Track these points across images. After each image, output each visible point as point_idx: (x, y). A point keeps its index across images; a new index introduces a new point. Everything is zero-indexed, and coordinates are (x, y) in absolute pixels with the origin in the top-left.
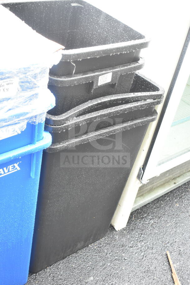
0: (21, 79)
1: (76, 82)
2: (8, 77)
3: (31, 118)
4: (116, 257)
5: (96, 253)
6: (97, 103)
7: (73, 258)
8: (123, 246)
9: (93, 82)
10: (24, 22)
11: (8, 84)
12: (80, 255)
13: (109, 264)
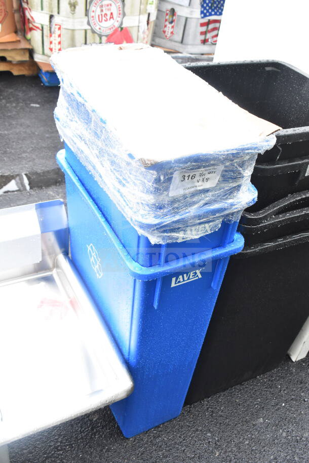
0: (226, 167)
1: (280, 171)
2: (213, 165)
3: (228, 215)
4: (293, 397)
5: (266, 388)
6: (300, 198)
7: (237, 391)
8: (301, 383)
9: (299, 172)
11: (209, 173)
12: (246, 387)
13: (283, 405)
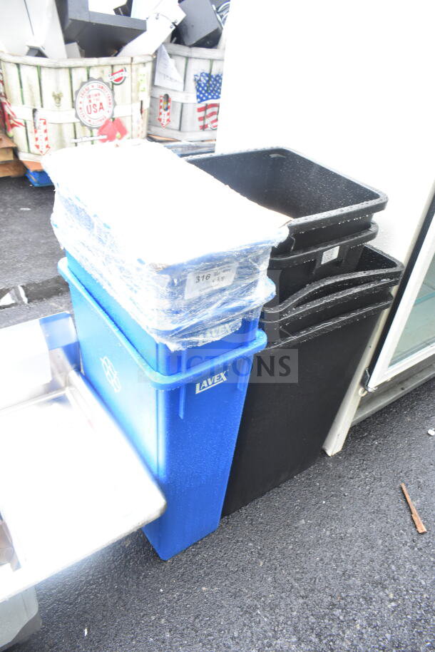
0: (240, 263)
1: (295, 262)
2: (227, 263)
3: (247, 313)
4: (333, 493)
5: (304, 487)
6: (318, 287)
7: (275, 494)
8: (340, 477)
9: (315, 260)
10: (227, 186)
11: (224, 271)
12: (284, 489)
13: (324, 502)
